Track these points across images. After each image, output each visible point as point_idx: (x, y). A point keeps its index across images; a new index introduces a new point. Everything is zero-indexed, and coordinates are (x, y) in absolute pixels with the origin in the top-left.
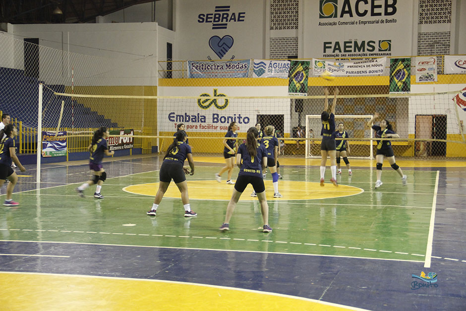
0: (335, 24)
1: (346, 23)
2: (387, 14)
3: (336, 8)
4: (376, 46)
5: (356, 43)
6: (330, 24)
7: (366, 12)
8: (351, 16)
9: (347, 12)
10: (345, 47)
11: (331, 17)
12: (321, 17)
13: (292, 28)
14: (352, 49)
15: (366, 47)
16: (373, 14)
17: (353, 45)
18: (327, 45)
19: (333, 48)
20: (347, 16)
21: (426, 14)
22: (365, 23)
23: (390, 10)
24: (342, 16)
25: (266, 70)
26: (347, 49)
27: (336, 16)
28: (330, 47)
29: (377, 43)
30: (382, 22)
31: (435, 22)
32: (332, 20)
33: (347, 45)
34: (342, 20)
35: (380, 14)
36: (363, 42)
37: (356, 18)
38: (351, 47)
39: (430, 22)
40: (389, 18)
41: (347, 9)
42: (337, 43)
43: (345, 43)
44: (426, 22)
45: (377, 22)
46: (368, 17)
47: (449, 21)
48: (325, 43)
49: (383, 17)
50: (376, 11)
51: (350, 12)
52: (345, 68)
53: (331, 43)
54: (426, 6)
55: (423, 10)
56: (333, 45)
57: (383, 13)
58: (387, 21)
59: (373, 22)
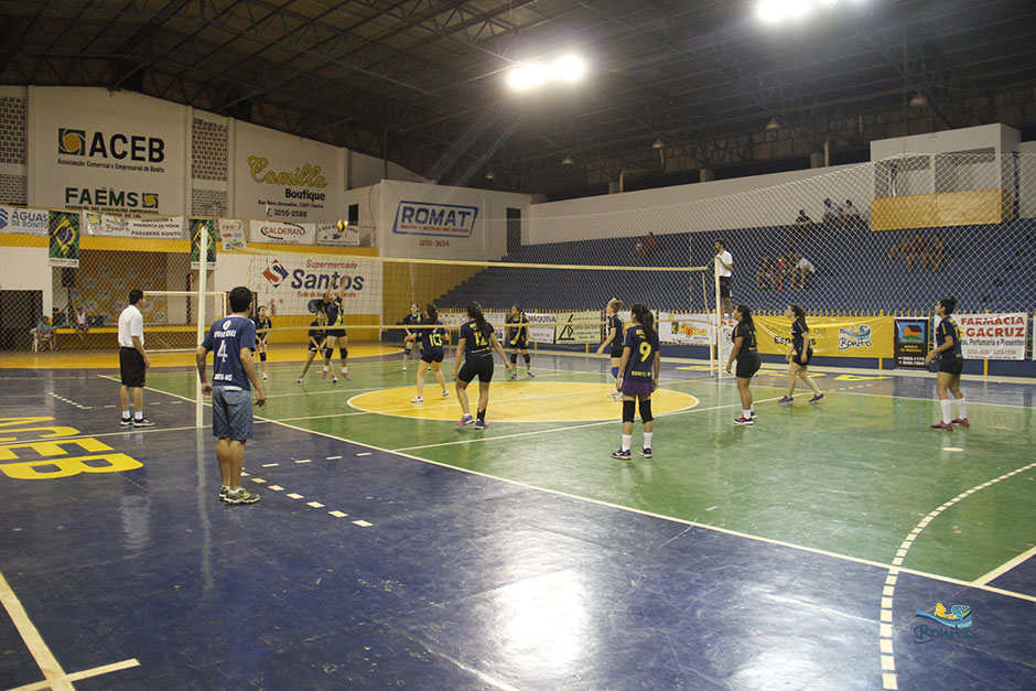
0: (82, 164)
1: (98, 165)
2: (151, 159)
3: (83, 142)
4: (139, 199)
5: (112, 193)
6: (75, 163)
7: (125, 153)
8: (105, 156)
9: (98, 150)
10: (97, 197)
11: (76, 153)
12: (61, 151)
13: (16, 162)
14: (107, 201)
15: (126, 200)
16: (134, 158)
17: (107, 195)
18: (71, 193)
19: (80, 196)
20: (98, 155)
21: (199, 167)
22: (124, 168)
23: (156, 155)
24: (91, 155)
25: (9, 221)
26: (100, 200)
27: (83, 154)
28: (76, 196)
29: (140, 196)
30: (146, 169)
31: (209, 178)
32: (77, 158)
33: (100, 194)
34: (92, 160)
35: (143, 159)
36: (122, 194)
37: (111, 159)
38: (105, 198)
39: (204, 177)
40: (156, 165)
41: (98, 146)
42: (86, 191)
43: (97, 192)
44: (199, 177)
45: (140, 169)
46: (127, 161)
47: (225, 179)
48: (68, 190)
49: (147, 163)
50: (138, 154)
51: (103, 150)
52: (130, 226)
53: (76, 190)
54: (199, 157)
55: (195, 162)
56: (79, 193)
57: (147, 159)
58: (152, 169)
59: (135, 169)
